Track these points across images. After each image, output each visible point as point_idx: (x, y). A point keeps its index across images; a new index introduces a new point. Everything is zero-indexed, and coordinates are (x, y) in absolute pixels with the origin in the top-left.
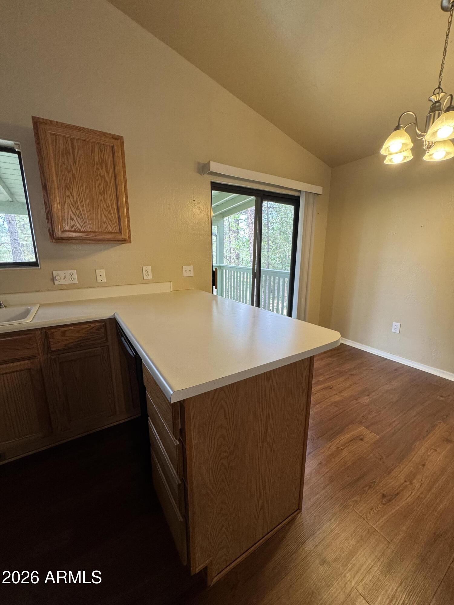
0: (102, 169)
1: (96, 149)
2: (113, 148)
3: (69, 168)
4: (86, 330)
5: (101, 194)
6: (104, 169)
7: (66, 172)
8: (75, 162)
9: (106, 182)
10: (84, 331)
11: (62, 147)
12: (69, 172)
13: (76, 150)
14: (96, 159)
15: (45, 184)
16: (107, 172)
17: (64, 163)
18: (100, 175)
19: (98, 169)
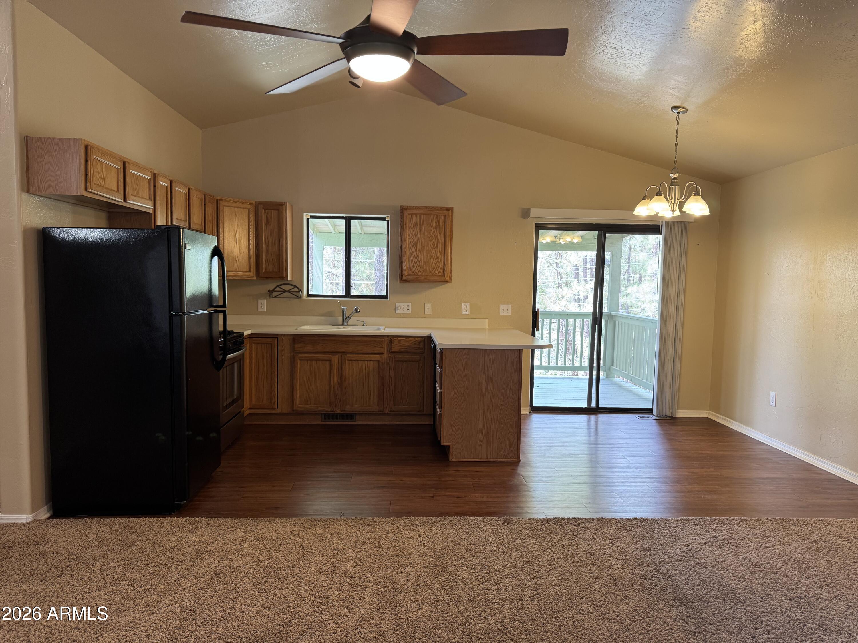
0: (436, 232)
1: (435, 218)
2: (445, 216)
3: (416, 234)
4: (412, 341)
5: (434, 249)
6: (438, 232)
7: (414, 236)
8: (420, 229)
9: (438, 240)
10: (410, 342)
11: (414, 221)
12: (416, 236)
13: (422, 221)
14: (434, 225)
15: (402, 245)
16: (440, 233)
17: (414, 231)
18: (435, 236)
19: (434, 232)
